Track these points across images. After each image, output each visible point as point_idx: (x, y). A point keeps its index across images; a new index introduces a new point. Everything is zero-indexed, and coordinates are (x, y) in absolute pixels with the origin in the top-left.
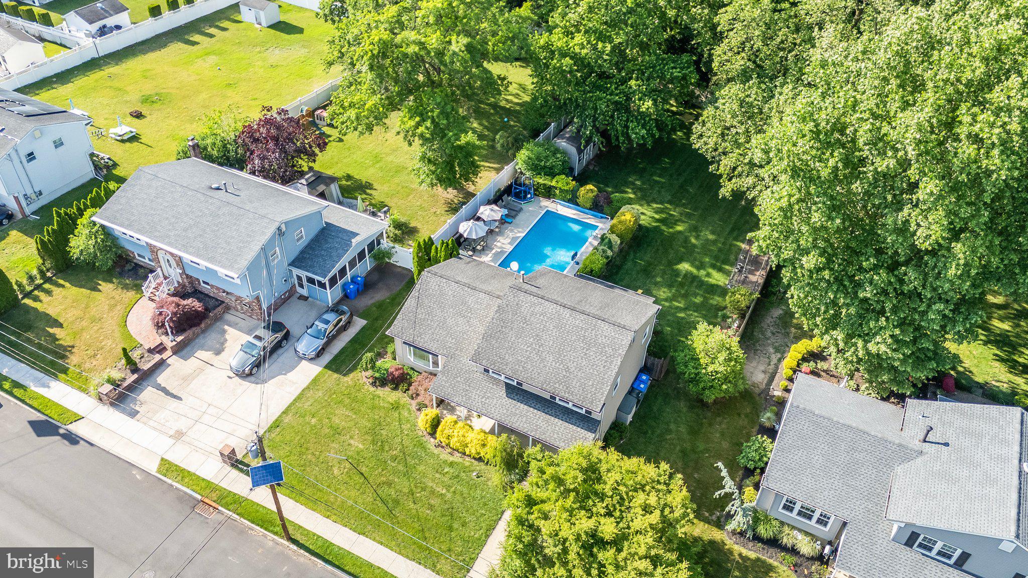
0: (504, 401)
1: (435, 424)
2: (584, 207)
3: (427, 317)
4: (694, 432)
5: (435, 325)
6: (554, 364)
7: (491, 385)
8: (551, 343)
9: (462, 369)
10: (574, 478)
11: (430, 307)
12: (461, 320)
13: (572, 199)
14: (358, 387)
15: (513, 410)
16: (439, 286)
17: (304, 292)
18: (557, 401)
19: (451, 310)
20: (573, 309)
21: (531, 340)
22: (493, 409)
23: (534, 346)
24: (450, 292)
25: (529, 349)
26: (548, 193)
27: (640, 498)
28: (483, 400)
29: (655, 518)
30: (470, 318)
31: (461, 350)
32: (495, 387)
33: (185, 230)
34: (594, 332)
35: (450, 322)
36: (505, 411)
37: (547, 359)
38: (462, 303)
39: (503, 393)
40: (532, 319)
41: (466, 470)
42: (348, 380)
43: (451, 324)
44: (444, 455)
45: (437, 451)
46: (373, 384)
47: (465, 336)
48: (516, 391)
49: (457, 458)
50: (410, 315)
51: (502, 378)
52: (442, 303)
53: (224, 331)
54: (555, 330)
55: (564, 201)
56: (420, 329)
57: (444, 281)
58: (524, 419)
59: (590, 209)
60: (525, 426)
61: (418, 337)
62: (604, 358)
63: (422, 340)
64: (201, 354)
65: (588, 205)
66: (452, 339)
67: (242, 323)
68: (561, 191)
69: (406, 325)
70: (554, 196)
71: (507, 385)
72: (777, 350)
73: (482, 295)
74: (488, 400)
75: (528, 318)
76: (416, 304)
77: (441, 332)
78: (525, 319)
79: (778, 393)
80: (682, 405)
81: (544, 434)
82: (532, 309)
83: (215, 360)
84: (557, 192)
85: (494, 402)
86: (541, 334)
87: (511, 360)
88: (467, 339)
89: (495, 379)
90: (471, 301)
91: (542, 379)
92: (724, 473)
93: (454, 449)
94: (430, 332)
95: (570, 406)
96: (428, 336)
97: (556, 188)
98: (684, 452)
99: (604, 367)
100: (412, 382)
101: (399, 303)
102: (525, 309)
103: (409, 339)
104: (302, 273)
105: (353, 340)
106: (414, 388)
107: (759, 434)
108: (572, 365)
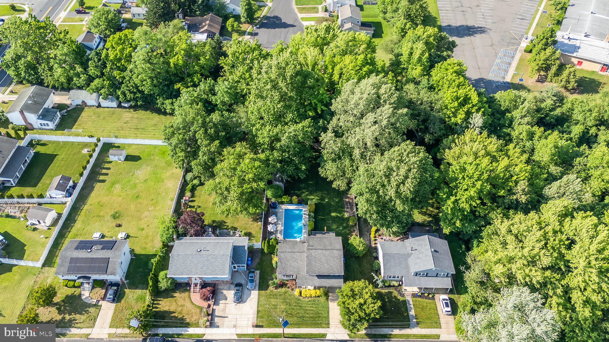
0: (318, 280)
1: (301, 293)
2: (295, 204)
3: (285, 265)
4: (360, 266)
5: (289, 267)
6: (327, 266)
8: (324, 261)
9: (302, 276)
10: (350, 294)
11: (285, 262)
12: (295, 263)
13: (291, 203)
14: (272, 291)
15: (321, 281)
16: (284, 255)
17: (236, 270)
19: (291, 261)
20: (326, 250)
21: (319, 262)
22: (317, 283)
24: (288, 256)
25: (319, 265)
26: (282, 203)
27: (364, 291)
29: (369, 294)
30: (297, 261)
31: (300, 271)
32: (313, 277)
33: (202, 268)
34: (333, 254)
35: (293, 264)
37: (325, 266)
38: (293, 257)
39: (317, 278)
41: (314, 301)
42: (268, 291)
44: (306, 300)
45: (304, 299)
46: (276, 289)
47: (299, 267)
48: (320, 277)
49: (310, 299)
50: (281, 267)
51: (315, 274)
52: (288, 260)
53: (222, 292)
54: (324, 257)
55: (288, 204)
56: (285, 269)
57: (285, 253)
58: (325, 283)
59: (297, 204)
61: (286, 272)
62: (339, 260)
64: (221, 302)
66: (296, 270)
67: (225, 287)
68: (287, 201)
69: (281, 270)
70: (285, 203)
71: (317, 276)
72: (368, 232)
73: (297, 254)
74: (313, 282)
75: (315, 256)
76: (280, 263)
77: (291, 268)
79: (373, 246)
80: (353, 259)
81: (331, 284)
82: (315, 254)
83: (227, 302)
85: (315, 281)
86: (320, 259)
87: (316, 269)
89: (313, 275)
90: (295, 256)
91: (326, 271)
92: (374, 275)
93: (308, 297)
94: (288, 269)
96: (289, 272)
97: (285, 201)
98: (360, 272)
99: (340, 262)
100: (287, 284)
101: (264, 261)
102: (313, 254)
103: (284, 274)
104: (236, 265)
105: (260, 278)
106: (288, 285)
107: (375, 260)
108: (332, 265)
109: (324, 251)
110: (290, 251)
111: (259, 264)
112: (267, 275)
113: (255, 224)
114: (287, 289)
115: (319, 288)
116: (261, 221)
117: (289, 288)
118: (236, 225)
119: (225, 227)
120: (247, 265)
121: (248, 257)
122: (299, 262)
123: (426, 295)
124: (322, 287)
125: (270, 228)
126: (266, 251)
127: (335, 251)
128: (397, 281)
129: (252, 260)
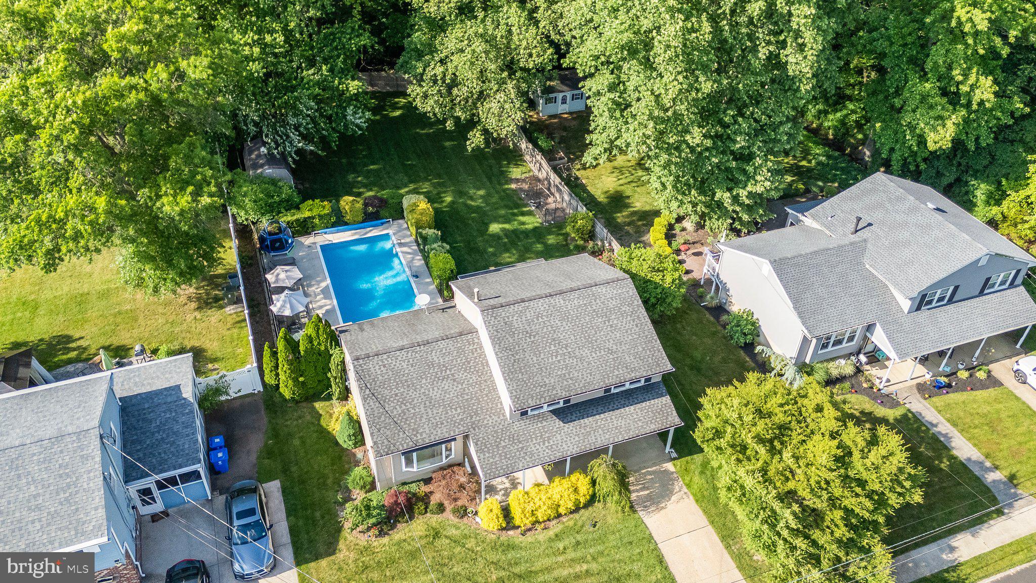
0: (566, 430)
1: (506, 512)
2: (355, 223)
3: (404, 407)
5: (422, 409)
6: (594, 355)
7: (540, 425)
8: (573, 337)
9: (496, 432)
11: (396, 395)
12: (446, 385)
13: (338, 221)
15: (583, 431)
16: (384, 366)
17: (158, 507)
18: (613, 391)
19: (424, 381)
20: (561, 293)
21: (553, 348)
22: (564, 446)
23: (561, 352)
24: (405, 365)
25: (559, 358)
26: (305, 228)
28: (547, 444)
30: (453, 375)
31: (476, 414)
32: (545, 423)
34: (598, 301)
35: (435, 394)
36: (577, 438)
37: (584, 354)
38: (429, 366)
39: (558, 423)
40: (533, 328)
41: (578, 528)
43: (438, 395)
45: (532, 537)
47: (466, 397)
48: (568, 412)
50: (383, 418)
51: (546, 408)
52: (406, 381)
54: (564, 323)
55: (327, 228)
56: (409, 425)
57: (385, 356)
58: (601, 432)
59: (363, 222)
60: (607, 437)
61: (415, 435)
62: (629, 318)
63: (424, 435)
65: (360, 218)
66: (456, 410)
68: (321, 217)
69: (388, 433)
70: (314, 228)
71: (554, 412)
73: (442, 344)
74: (551, 441)
75: (528, 329)
76: (377, 404)
77: (435, 412)
78: (527, 333)
81: (630, 430)
82: (524, 319)
84: (317, 221)
85: (559, 438)
86: (555, 336)
87: (553, 381)
88: (472, 399)
89: (538, 415)
90: (435, 357)
91: (598, 377)
93: (544, 521)
94: (424, 420)
95: (628, 386)
96: (425, 426)
97: (313, 218)
99: (637, 326)
100: (428, 495)
101: (290, 435)
102: (517, 323)
103: (408, 444)
104: (149, 482)
105: (291, 511)
106: (434, 500)
107: (717, 318)
108: (610, 345)
109: (558, 301)
110: (405, 342)
111: (269, 453)
112: (323, 485)
113: (214, 316)
114: (434, 519)
115: (581, 462)
116: (238, 301)
117: (441, 508)
118: (123, 338)
119: (73, 354)
120: (213, 471)
121: (209, 434)
122: (461, 375)
123: (963, 375)
124: (596, 454)
125: (280, 306)
126: (286, 392)
127: (602, 290)
128: (847, 356)
129: (229, 444)
